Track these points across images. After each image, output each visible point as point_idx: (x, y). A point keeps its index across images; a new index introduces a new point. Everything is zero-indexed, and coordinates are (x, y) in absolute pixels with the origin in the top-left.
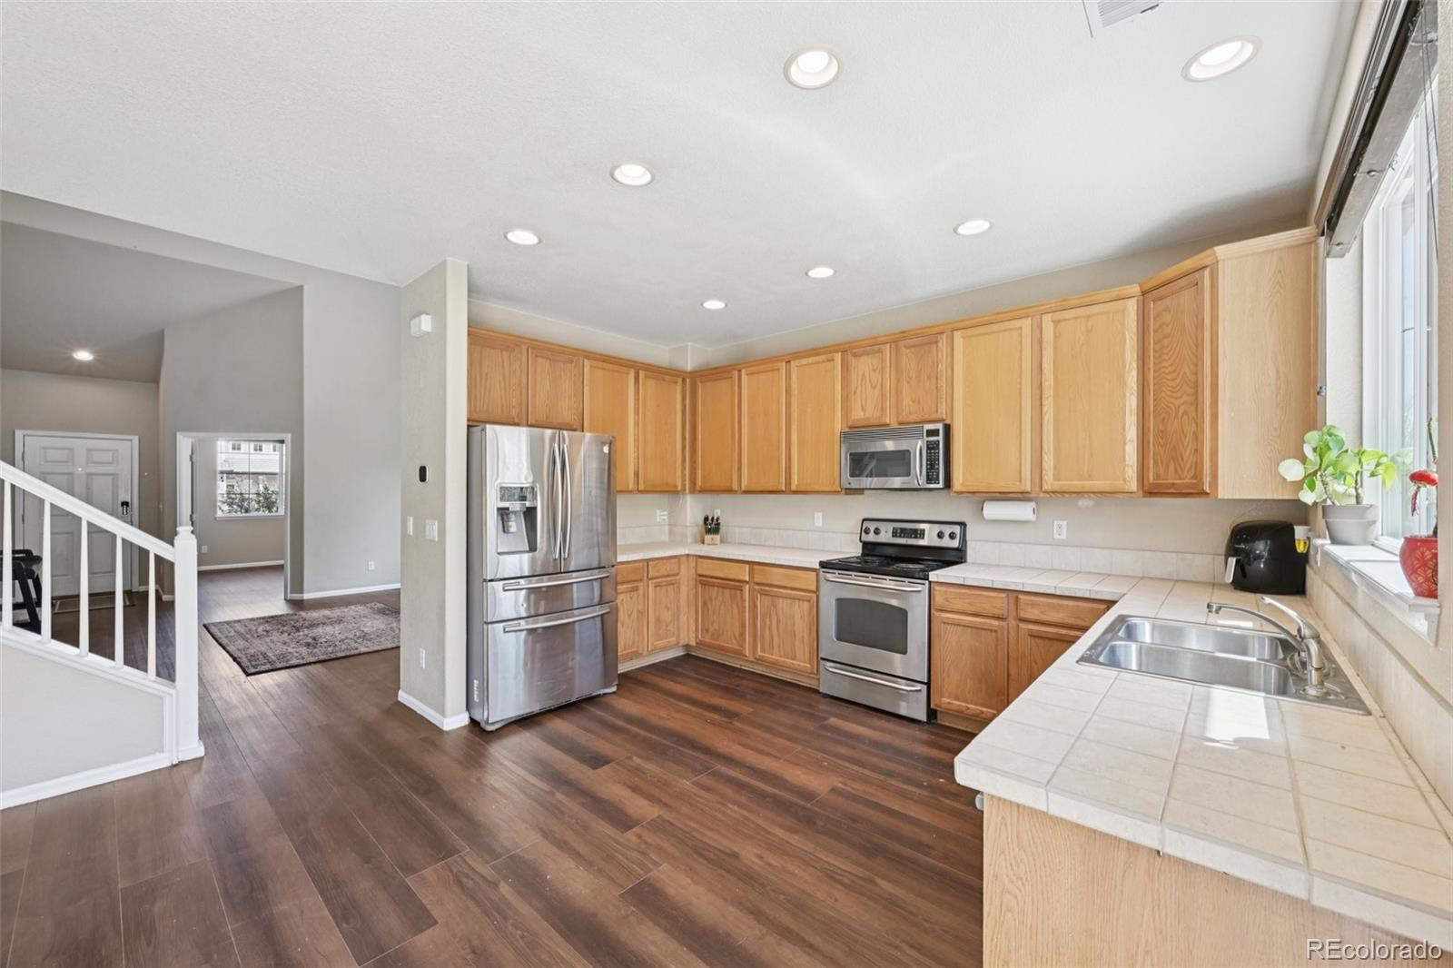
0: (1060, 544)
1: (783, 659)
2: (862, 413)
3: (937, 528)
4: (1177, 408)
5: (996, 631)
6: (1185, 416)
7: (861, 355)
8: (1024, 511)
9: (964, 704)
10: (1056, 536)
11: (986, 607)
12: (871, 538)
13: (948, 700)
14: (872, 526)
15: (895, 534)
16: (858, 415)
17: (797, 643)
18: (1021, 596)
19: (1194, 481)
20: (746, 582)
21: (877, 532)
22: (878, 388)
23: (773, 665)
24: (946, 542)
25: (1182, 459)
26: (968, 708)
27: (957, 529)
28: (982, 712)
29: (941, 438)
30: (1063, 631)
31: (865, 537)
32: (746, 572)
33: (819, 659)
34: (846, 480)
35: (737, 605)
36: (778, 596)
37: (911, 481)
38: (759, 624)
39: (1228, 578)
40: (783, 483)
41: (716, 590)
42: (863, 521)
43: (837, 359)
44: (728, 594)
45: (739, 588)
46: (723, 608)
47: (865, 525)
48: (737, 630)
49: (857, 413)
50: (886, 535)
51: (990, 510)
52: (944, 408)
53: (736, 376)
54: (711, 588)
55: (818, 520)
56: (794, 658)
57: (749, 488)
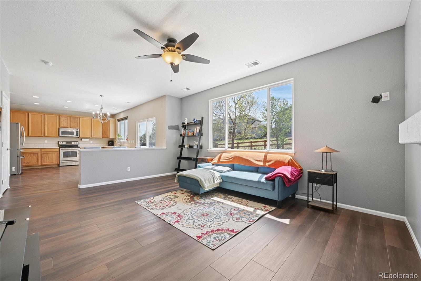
0: (92, 143)
1: (50, 163)
4: (106, 131)
7: (63, 117)
8: (88, 140)
12: (61, 144)
14: (61, 142)
15: (66, 143)
17: (54, 160)
19: (108, 137)
20: (39, 152)
22: (67, 122)
23: (47, 165)
24: (76, 144)
25: (107, 135)
27: (77, 142)
29: (79, 131)
31: (60, 144)
32: (39, 150)
33: (59, 161)
34: (61, 135)
35: (36, 156)
36: (49, 153)
37: (74, 136)
38: (43, 159)
39: (109, 145)
40: (43, 135)
41: (28, 154)
42: (59, 142)
43: (58, 116)
44: (32, 155)
45: (37, 153)
46: (31, 158)
47: (60, 142)
48: (36, 161)
49: (62, 125)
50: (64, 143)
51: (83, 140)
52: (78, 127)
53: (27, 114)
54: (26, 155)
55: (46, 141)
56: (53, 162)
57: (31, 136)
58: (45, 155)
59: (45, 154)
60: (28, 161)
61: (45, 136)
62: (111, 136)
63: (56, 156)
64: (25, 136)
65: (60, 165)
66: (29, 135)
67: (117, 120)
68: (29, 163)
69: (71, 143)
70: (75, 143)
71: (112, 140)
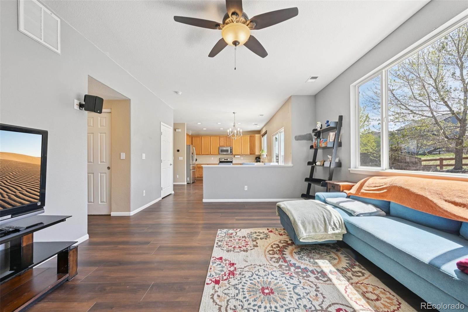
0: (242, 160)
3: (229, 159)
4: (252, 147)
7: (221, 138)
8: (239, 156)
12: (221, 160)
14: (221, 159)
16: (221, 145)
19: (253, 153)
21: (222, 160)
22: (224, 142)
25: (253, 151)
27: (232, 159)
29: (232, 148)
31: (220, 160)
34: (220, 153)
37: (228, 153)
39: (256, 161)
40: (210, 154)
42: (219, 158)
43: (218, 137)
50: (223, 160)
51: (236, 156)
52: (232, 145)
53: (201, 137)
55: (212, 159)
62: (257, 153)
64: (196, 154)
66: (202, 154)
67: (261, 135)
69: (228, 160)
71: (258, 156)
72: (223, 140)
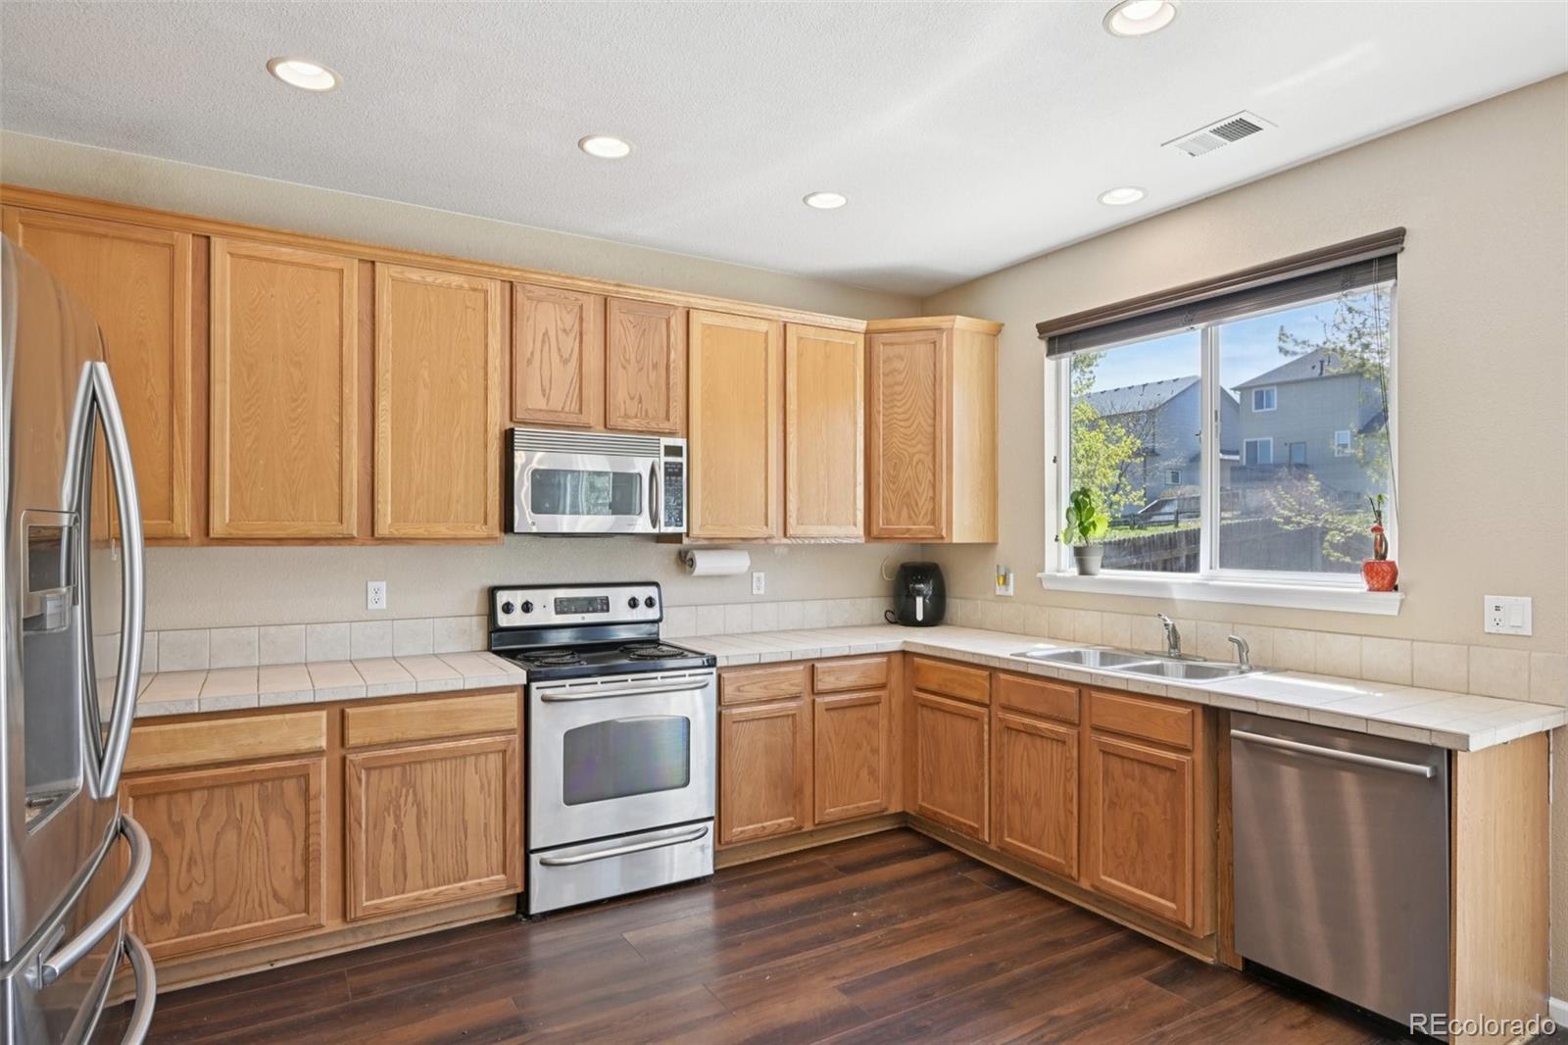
1: (435, 890)
2: (544, 401)
3: (625, 595)
4: (911, 457)
5: (794, 715)
6: (920, 465)
7: (538, 302)
9: (760, 825)
10: (755, 592)
11: (787, 688)
12: (517, 619)
13: (740, 829)
14: (517, 598)
15: (559, 607)
16: (533, 405)
17: (471, 842)
18: (818, 665)
19: (932, 527)
20: (319, 753)
21: (526, 607)
22: (574, 362)
23: (402, 915)
24: (643, 613)
25: (917, 504)
26: (764, 828)
27: (652, 592)
28: (780, 825)
29: (683, 460)
30: (855, 696)
31: (503, 620)
32: (315, 733)
33: (528, 852)
34: (525, 517)
35: (288, 816)
36: (419, 761)
37: (639, 522)
38: (361, 838)
39: (920, 617)
40: (353, 525)
41: (199, 797)
42: (492, 591)
43: (496, 289)
44: (247, 797)
45: (295, 767)
46: (231, 836)
47: (502, 597)
48: (285, 874)
49: (532, 400)
51: (705, 563)
53: (187, 245)
54: (181, 798)
55: (379, 596)
56: (465, 879)
57: (235, 533)
58: (388, 781)
59: (386, 773)
60: (203, 893)
61: (371, 532)
63: (496, 786)
65: (536, 908)
66: (218, 527)
67: (1042, 328)
68: (209, 913)
69: (604, 605)
70: (633, 603)
72: (570, 343)
